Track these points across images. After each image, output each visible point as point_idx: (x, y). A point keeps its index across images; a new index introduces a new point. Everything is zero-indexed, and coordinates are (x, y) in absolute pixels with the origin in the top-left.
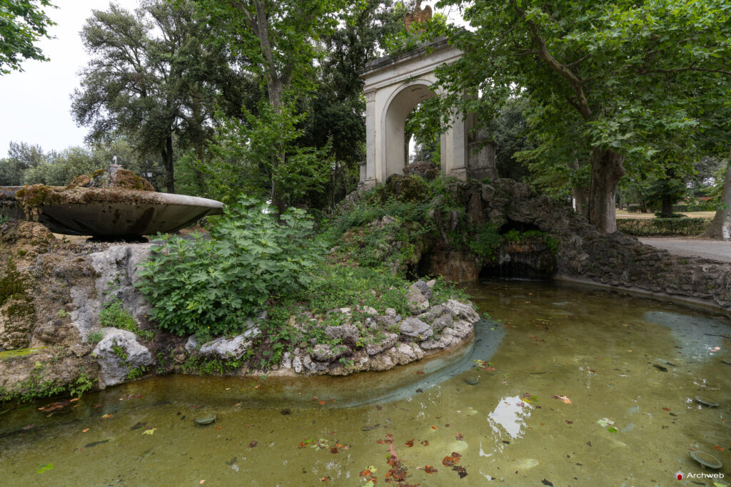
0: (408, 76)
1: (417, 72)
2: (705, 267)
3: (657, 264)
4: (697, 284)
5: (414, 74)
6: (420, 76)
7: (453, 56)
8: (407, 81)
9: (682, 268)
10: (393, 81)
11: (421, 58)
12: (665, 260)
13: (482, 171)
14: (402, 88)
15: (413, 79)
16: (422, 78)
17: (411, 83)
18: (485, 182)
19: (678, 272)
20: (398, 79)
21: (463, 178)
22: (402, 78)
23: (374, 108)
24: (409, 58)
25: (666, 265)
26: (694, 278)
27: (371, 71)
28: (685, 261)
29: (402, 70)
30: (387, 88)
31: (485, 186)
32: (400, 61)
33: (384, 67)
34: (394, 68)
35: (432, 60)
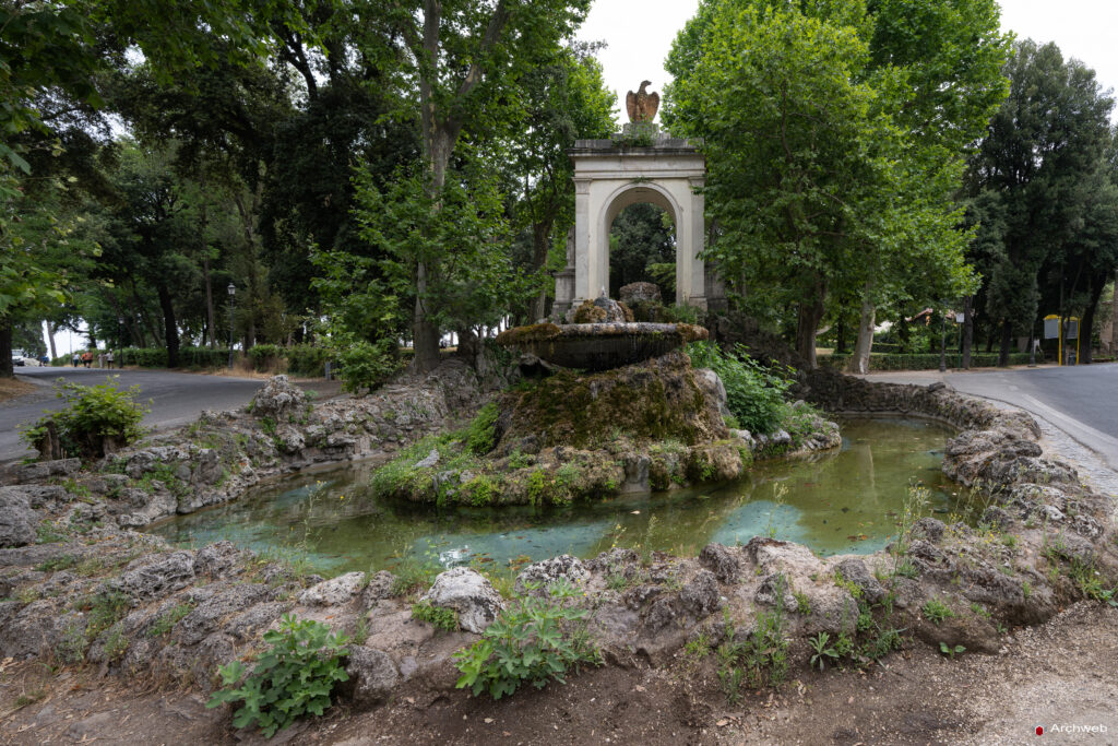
0: (639, 175)
1: (651, 173)
2: (891, 388)
3: (862, 390)
4: (889, 400)
5: (647, 175)
6: (653, 179)
7: (692, 168)
8: (636, 180)
9: (878, 391)
10: (618, 175)
11: (655, 158)
12: (866, 387)
13: (717, 302)
14: (629, 187)
15: (643, 180)
16: (654, 182)
17: (640, 185)
18: (722, 314)
19: (876, 394)
20: (624, 175)
21: (705, 307)
22: (631, 175)
23: (587, 204)
24: (643, 154)
25: (868, 390)
26: (887, 397)
27: (588, 155)
28: (878, 385)
29: (630, 166)
30: (608, 182)
31: (722, 318)
32: (631, 154)
33: (607, 155)
34: (621, 159)
35: (669, 165)
